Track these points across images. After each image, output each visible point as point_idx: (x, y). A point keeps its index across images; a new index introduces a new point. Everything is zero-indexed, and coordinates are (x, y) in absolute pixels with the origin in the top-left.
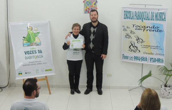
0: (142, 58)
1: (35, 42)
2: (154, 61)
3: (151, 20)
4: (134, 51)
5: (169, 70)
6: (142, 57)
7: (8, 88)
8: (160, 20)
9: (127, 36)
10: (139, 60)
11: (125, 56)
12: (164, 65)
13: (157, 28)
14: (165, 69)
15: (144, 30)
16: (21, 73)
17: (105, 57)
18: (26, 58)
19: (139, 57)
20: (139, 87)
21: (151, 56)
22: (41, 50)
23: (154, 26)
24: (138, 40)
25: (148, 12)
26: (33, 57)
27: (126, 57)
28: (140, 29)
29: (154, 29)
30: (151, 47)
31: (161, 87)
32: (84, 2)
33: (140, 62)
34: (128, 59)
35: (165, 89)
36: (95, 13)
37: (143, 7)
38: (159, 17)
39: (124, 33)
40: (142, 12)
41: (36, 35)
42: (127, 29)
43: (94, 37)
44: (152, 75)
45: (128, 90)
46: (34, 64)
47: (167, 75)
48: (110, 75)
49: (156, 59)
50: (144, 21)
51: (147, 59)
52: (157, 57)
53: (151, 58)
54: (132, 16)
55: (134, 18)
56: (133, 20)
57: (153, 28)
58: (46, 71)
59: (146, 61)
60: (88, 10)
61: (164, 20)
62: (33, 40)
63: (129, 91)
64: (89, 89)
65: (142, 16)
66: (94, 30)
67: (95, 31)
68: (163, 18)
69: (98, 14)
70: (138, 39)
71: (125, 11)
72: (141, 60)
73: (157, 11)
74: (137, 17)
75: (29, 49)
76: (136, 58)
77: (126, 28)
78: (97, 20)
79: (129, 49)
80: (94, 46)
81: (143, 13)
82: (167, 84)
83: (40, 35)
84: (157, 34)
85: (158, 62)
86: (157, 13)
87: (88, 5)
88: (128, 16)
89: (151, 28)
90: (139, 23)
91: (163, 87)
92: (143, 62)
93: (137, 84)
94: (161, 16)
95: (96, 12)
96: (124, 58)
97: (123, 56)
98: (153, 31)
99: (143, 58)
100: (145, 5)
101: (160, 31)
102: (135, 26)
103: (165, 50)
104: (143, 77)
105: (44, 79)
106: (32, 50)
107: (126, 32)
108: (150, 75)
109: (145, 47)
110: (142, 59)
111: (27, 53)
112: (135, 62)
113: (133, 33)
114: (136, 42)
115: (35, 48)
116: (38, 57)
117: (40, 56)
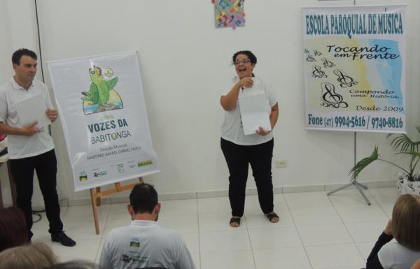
0: (354, 121)
1: (109, 102)
2: (381, 125)
3: (370, 32)
4: (334, 106)
5: (414, 140)
6: (353, 118)
8: (389, 32)
9: (316, 73)
10: (348, 124)
11: (314, 118)
12: (404, 132)
13: (384, 50)
14: (406, 140)
15: (354, 56)
16: (86, 177)
18: (93, 141)
19: (346, 119)
20: (349, 185)
21: (374, 114)
22: (124, 120)
23: (377, 46)
24: (343, 80)
25: (362, 16)
26: (107, 136)
28: (344, 55)
29: (377, 54)
30: (373, 94)
31: (402, 182)
32: (213, 1)
33: (350, 129)
34: (321, 124)
35: (411, 187)
37: (350, 4)
38: (386, 25)
39: (310, 67)
40: (347, 16)
41: (110, 85)
42: (317, 58)
44: (379, 158)
45: (324, 193)
46: (113, 153)
47: (415, 155)
48: (283, 164)
49: (384, 119)
50: (354, 36)
51: (364, 121)
52: (386, 115)
53: (373, 119)
55: (330, 31)
56: (327, 35)
57: (376, 50)
58: (139, 166)
59: (364, 125)
60: (224, 19)
61: (399, 30)
62: (104, 98)
63: (329, 195)
65: (347, 24)
68: (397, 26)
70: (342, 78)
71: (307, 17)
72: (351, 124)
74: (336, 28)
75: (100, 118)
76: (340, 121)
77: (312, 54)
79: (322, 101)
81: (349, 18)
82: (413, 174)
83: (118, 84)
84: (385, 63)
85: (390, 127)
86: (383, 16)
87: (224, 8)
88: (316, 27)
89: (371, 50)
90: (341, 40)
91: (406, 180)
92: (357, 129)
93: (347, 180)
94: (391, 23)
96: (311, 122)
97: (310, 119)
98: (376, 57)
99: (356, 120)
100: (355, 0)
101: (391, 57)
102: (333, 49)
103: (404, 100)
104: (358, 163)
106: (104, 121)
107: (314, 63)
108: (375, 157)
109: (359, 94)
110: (353, 122)
111: (94, 128)
112: (335, 129)
113: (330, 64)
114: (337, 84)
115: (112, 117)
116: (119, 135)
117: (124, 133)
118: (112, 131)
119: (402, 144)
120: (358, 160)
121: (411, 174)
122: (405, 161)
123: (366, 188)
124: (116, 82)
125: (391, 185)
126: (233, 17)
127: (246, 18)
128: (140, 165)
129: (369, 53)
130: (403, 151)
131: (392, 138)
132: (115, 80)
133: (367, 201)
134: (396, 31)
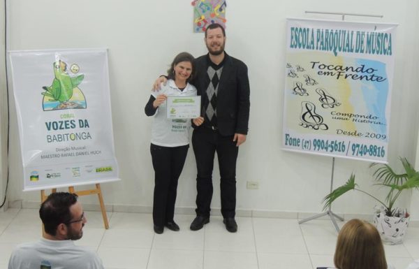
0: (333, 145)
1: (71, 100)
2: (361, 153)
3: (357, 51)
4: (313, 127)
5: (398, 173)
7: (4, 211)
8: (378, 53)
9: (297, 90)
10: (326, 148)
11: (291, 138)
12: (386, 162)
13: (370, 71)
14: (389, 171)
15: (339, 75)
16: (37, 177)
17: (244, 140)
18: (50, 139)
19: (325, 142)
20: (324, 215)
22: (86, 121)
23: (364, 66)
24: (324, 100)
25: (350, 33)
26: (65, 136)
27: (294, 142)
28: (328, 74)
29: (363, 74)
30: (355, 119)
31: (379, 216)
32: (193, 4)
33: (328, 154)
34: (299, 145)
35: (387, 222)
36: (218, 31)
37: (338, 19)
38: (375, 45)
39: (291, 82)
40: (334, 32)
41: (75, 82)
42: (299, 73)
43: (216, 92)
44: (356, 187)
45: (296, 221)
46: (69, 155)
47: (394, 187)
48: (254, 185)
49: (365, 146)
50: (340, 54)
51: (344, 146)
52: (368, 142)
53: (354, 145)
54: (310, 41)
55: (315, 46)
56: (311, 50)
57: (362, 70)
58: (97, 171)
59: (343, 151)
60: (203, 24)
62: (66, 95)
63: (300, 223)
64: (201, 218)
65: (333, 40)
66: (216, 74)
67: (219, 76)
68: (386, 47)
69: (224, 35)
70: (324, 98)
71: (292, 29)
72: (330, 149)
73: (371, 31)
74: (322, 43)
75: (57, 116)
76: (319, 144)
77: (294, 69)
78: (222, 50)
79: (300, 121)
80: (215, 112)
81: (336, 33)
82: (392, 209)
83: (83, 82)
84: (371, 85)
85: (371, 155)
86: (372, 35)
87: (204, 12)
88: (301, 41)
89: (356, 70)
90: (327, 57)
91: (383, 215)
92: (336, 154)
93: (320, 208)
94: (380, 43)
95: (219, 29)
96: (288, 143)
97: (287, 139)
98: (361, 78)
99: (336, 145)
100: (344, 15)
101: (377, 79)
102: (317, 65)
103: (388, 127)
104: (334, 191)
105: (92, 192)
106: (64, 120)
107: (295, 79)
108: (350, 185)
109: (341, 116)
110: (332, 147)
111: (52, 126)
112: (316, 153)
113: (312, 82)
114: (318, 104)
115: (72, 116)
116: (78, 136)
117: (84, 135)
118: (70, 131)
119: (385, 175)
121: (389, 209)
123: (342, 220)
124: (82, 79)
127: (226, 24)
129: (355, 73)
131: (376, 167)
134: (385, 52)
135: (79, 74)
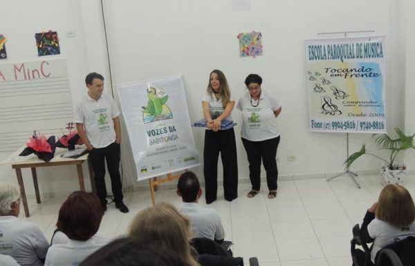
0: (346, 124)
1: (162, 114)
2: (367, 128)
3: (357, 57)
4: (331, 114)
5: (393, 138)
8: (373, 57)
9: (317, 89)
10: (342, 127)
11: (315, 123)
12: (385, 132)
13: (368, 70)
14: (387, 138)
15: (346, 75)
16: (146, 170)
18: (151, 143)
19: (340, 123)
20: (345, 173)
21: (362, 119)
22: (173, 127)
23: (363, 67)
24: (337, 94)
25: (351, 45)
26: (161, 139)
28: (338, 75)
29: (363, 73)
30: (361, 104)
31: (385, 171)
32: (238, 37)
33: (343, 131)
34: (322, 127)
35: (391, 174)
37: (342, 36)
38: (370, 51)
39: (312, 84)
40: (340, 46)
41: (163, 101)
42: (317, 77)
44: (366, 152)
45: (325, 180)
46: (166, 152)
47: (394, 149)
48: (292, 158)
49: (370, 123)
50: (346, 60)
51: (354, 124)
52: (371, 120)
53: (361, 123)
54: (323, 53)
55: (327, 57)
56: (324, 60)
57: (362, 70)
59: (354, 128)
60: (246, 50)
61: (380, 55)
62: (158, 111)
63: (328, 181)
65: (340, 52)
68: (379, 52)
70: (336, 92)
71: (310, 47)
72: (344, 127)
74: (332, 54)
75: (156, 125)
76: (335, 125)
77: (314, 74)
79: (321, 110)
81: (342, 47)
82: (393, 165)
83: (168, 100)
84: (370, 80)
85: (374, 129)
86: (368, 44)
87: (246, 42)
88: (316, 55)
89: (358, 71)
90: (336, 64)
91: (387, 169)
92: (348, 131)
93: (342, 169)
94: (374, 50)
96: (314, 126)
97: (313, 124)
98: (362, 76)
99: (348, 124)
100: (346, 33)
101: (374, 76)
102: (329, 70)
103: (385, 108)
106: (159, 128)
107: (315, 82)
108: (363, 152)
109: (350, 104)
110: (346, 126)
111: (151, 133)
112: (334, 131)
113: (327, 82)
114: (333, 97)
115: (164, 125)
116: (170, 138)
117: (173, 137)
118: (165, 135)
119: (383, 142)
120: (350, 154)
121: (391, 165)
122: (386, 154)
123: (356, 175)
125: (376, 173)
126: (253, 48)
127: (263, 49)
128: (186, 160)
129: (357, 73)
130: (385, 147)
131: (376, 137)
132: (166, 97)
133: (358, 185)
134: (378, 55)
135: (165, 95)
